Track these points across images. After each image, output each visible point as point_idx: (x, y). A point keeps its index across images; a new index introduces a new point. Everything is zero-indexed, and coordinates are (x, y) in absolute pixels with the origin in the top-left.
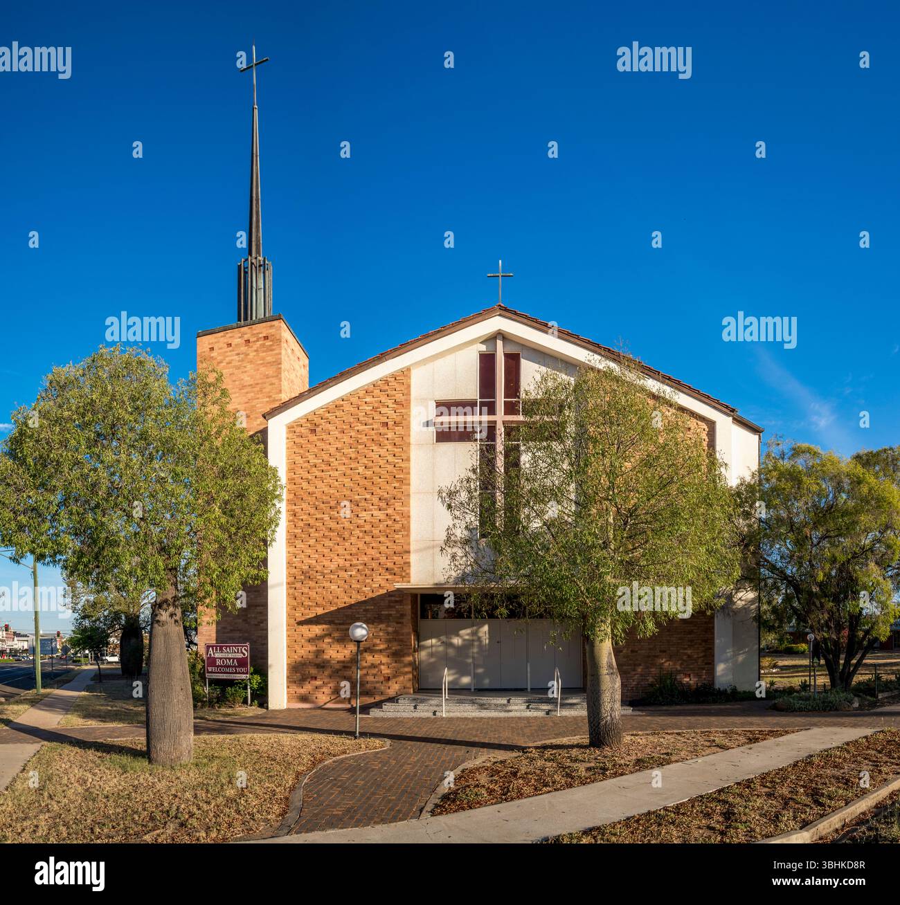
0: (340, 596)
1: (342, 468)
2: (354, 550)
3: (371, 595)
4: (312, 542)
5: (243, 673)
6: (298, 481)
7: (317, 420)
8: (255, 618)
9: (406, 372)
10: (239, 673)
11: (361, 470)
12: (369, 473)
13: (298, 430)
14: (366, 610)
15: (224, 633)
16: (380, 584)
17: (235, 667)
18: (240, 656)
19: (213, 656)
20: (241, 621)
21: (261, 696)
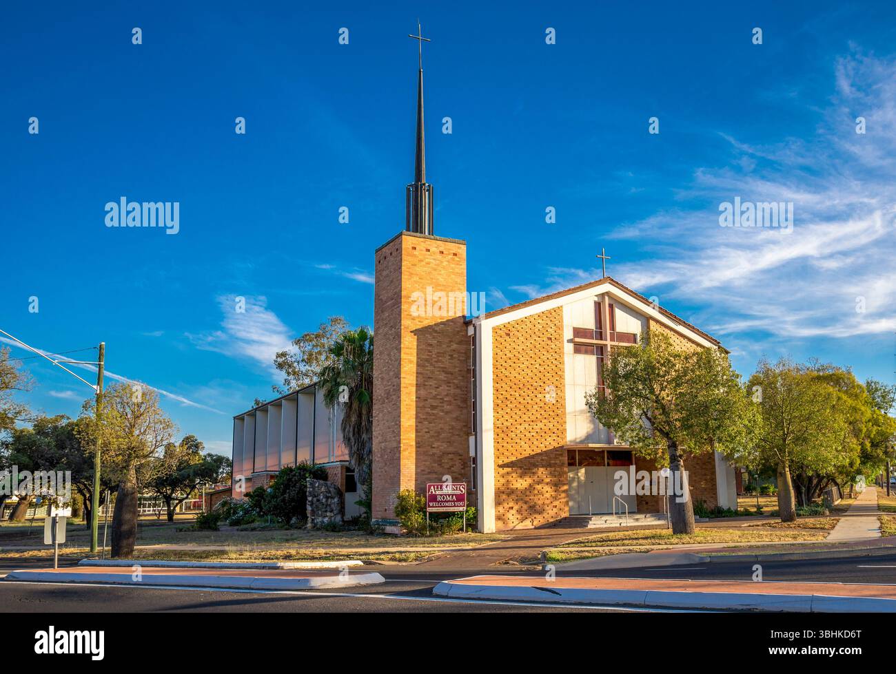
0: (526, 450)
1: (526, 363)
2: (534, 419)
3: (544, 449)
4: (508, 411)
5: (461, 506)
6: (499, 367)
7: (511, 328)
8: (448, 463)
9: (560, 308)
10: (458, 506)
11: (537, 366)
12: (542, 369)
13: (499, 331)
14: (542, 460)
15: (423, 475)
16: (549, 443)
17: (454, 501)
18: (459, 492)
19: (434, 493)
20: (436, 465)
21: (474, 524)
